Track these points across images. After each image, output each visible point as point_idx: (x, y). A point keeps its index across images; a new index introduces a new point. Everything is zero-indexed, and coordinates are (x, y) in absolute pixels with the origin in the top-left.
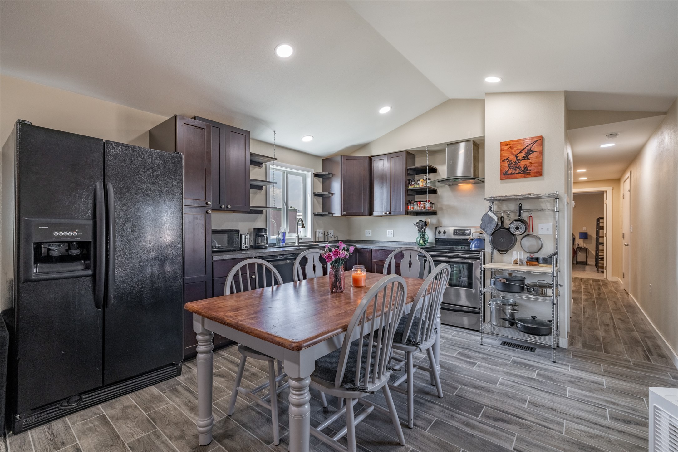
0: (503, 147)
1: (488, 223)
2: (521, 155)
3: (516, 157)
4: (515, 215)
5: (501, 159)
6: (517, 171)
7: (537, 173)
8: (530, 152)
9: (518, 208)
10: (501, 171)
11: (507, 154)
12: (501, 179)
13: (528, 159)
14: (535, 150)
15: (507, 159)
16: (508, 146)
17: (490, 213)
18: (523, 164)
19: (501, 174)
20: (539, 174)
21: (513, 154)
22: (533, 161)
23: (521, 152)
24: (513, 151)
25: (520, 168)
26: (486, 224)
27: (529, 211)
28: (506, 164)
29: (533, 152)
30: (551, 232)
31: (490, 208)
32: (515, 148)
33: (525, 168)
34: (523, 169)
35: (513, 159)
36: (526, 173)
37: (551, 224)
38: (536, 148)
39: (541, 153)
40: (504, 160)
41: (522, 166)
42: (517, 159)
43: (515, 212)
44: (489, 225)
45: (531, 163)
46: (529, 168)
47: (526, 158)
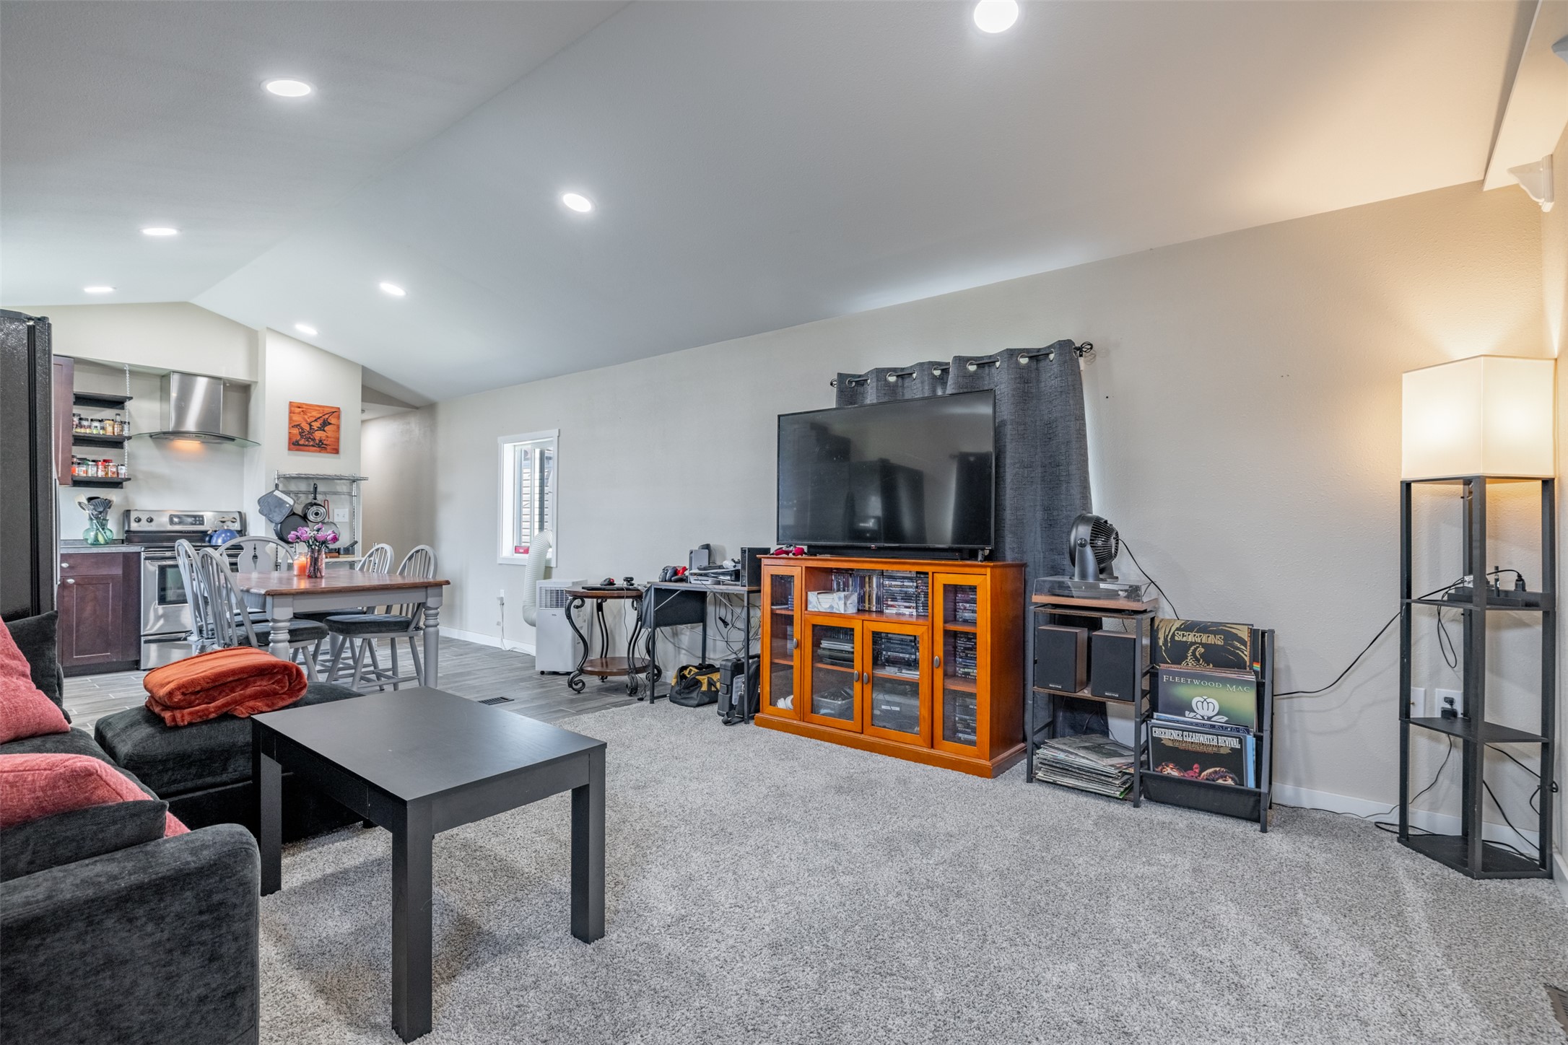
0: (293, 409)
1: (276, 507)
2: (316, 425)
3: (311, 426)
4: (307, 498)
5: (290, 423)
6: (311, 443)
7: (334, 449)
8: (326, 423)
9: (312, 489)
10: (290, 439)
11: (297, 418)
12: (289, 449)
13: (324, 431)
14: (332, 422)
15: (299, 425)
16: (300, 409)
17: (277, 493)
18: (318, 435)
19: (289, 443)
20: (336, 451)
21: (306, 421)
22: (330, 434)
23: (316, 420)
24: (306, 417)
25: (314, 440)
26: (272, 508)
27: (325, 493)
28: (296, 431)
29: (330, 424)
30: (347, 519)
31: (277, 486)
32: (309, 415)
33: (320, 441)
34: (317, 442)
35: (307, 428)
36: (321, 446)
37: (347, 510)
38: (333, 420)
39: (338, 427)
40: (293, 425)
41: (317, 438)
42: (311, 429)
43: (306, 493)
44: (277, 510)
45: (327, 437)
46: (325, 442)
47: (322, 428)
